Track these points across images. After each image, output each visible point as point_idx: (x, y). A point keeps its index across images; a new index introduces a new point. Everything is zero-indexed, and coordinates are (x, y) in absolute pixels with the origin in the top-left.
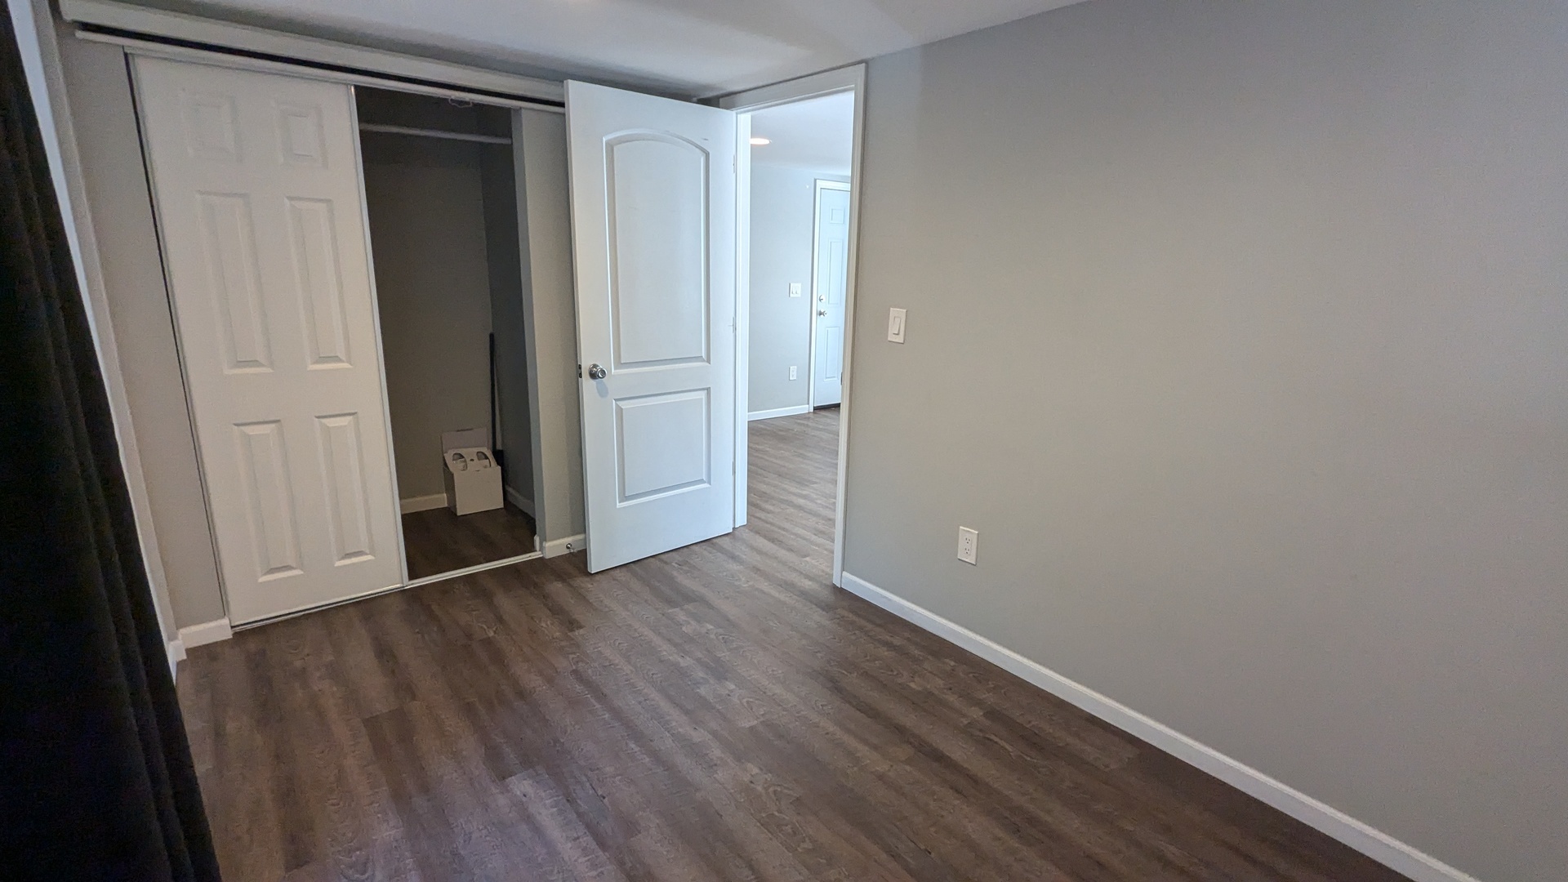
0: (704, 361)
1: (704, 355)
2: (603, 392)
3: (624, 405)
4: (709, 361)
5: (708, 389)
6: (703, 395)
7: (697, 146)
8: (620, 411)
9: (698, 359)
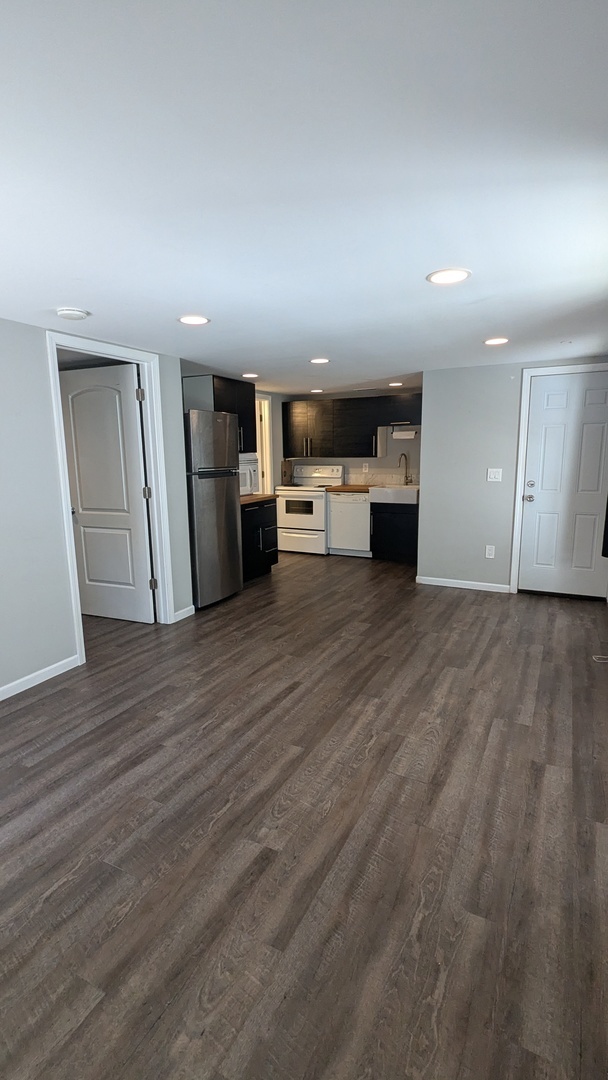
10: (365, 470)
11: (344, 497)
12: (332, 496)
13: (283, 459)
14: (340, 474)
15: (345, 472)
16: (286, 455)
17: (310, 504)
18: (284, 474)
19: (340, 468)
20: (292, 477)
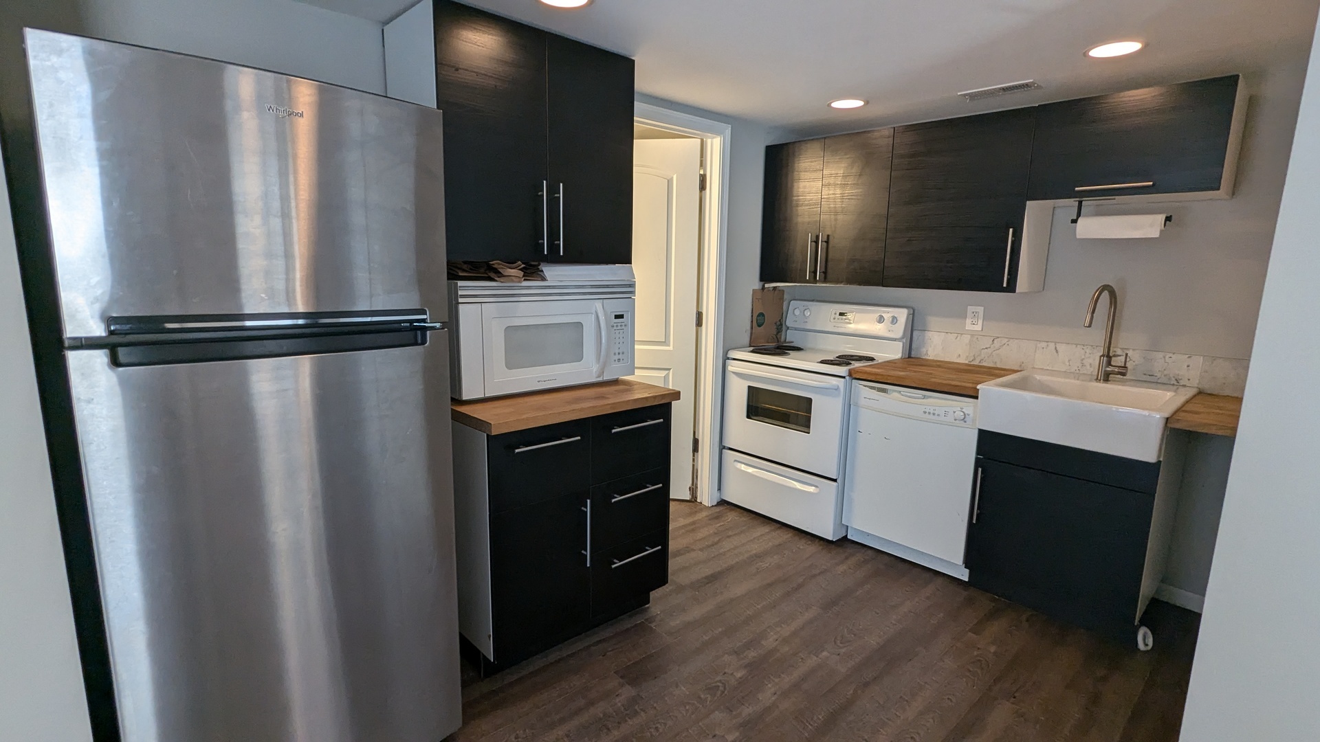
10: (974, 325)
11: (898, 398)
12: (864, 392)
13: (757, 284)
14: (899, 330)
15: (914, 327)
16: (766, 276)
17: (806, 404)
18: (759, 320)
19: (902, 314)
20: (780, 326)
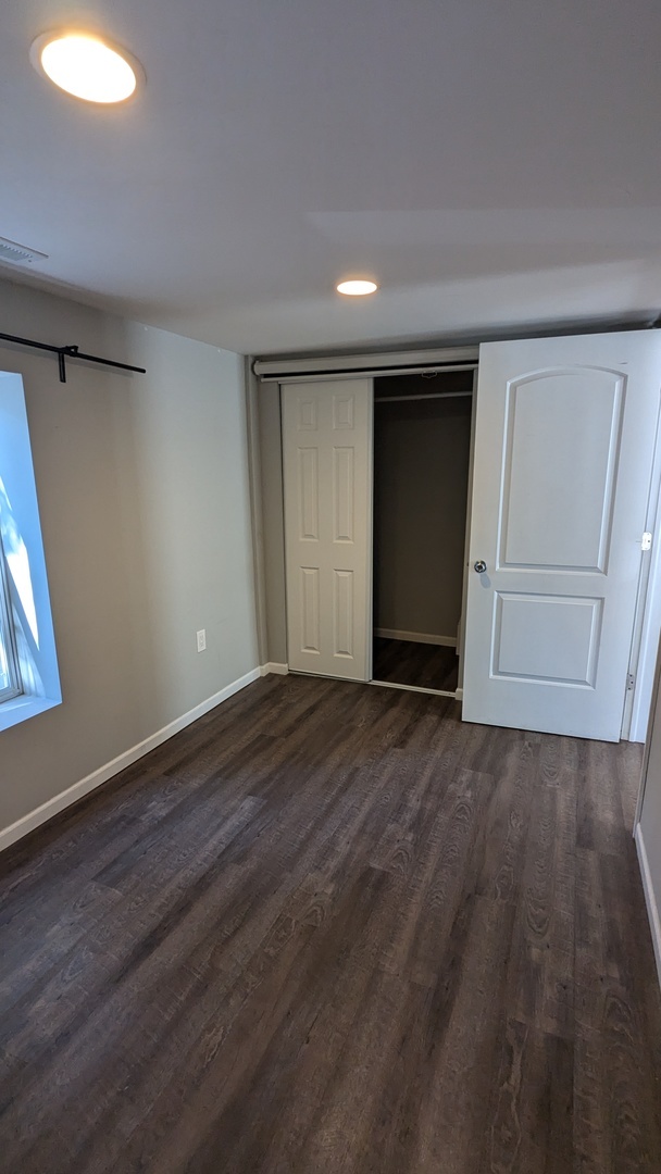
0: (599, 571)
1: (600, 565)
2: (486, 584)
3: (505, 597)
4: (606, 573)
5: (602, 599)
6: (595, 605)
7: (613, 372)
8: (500, 601)
9: (595, 569)
